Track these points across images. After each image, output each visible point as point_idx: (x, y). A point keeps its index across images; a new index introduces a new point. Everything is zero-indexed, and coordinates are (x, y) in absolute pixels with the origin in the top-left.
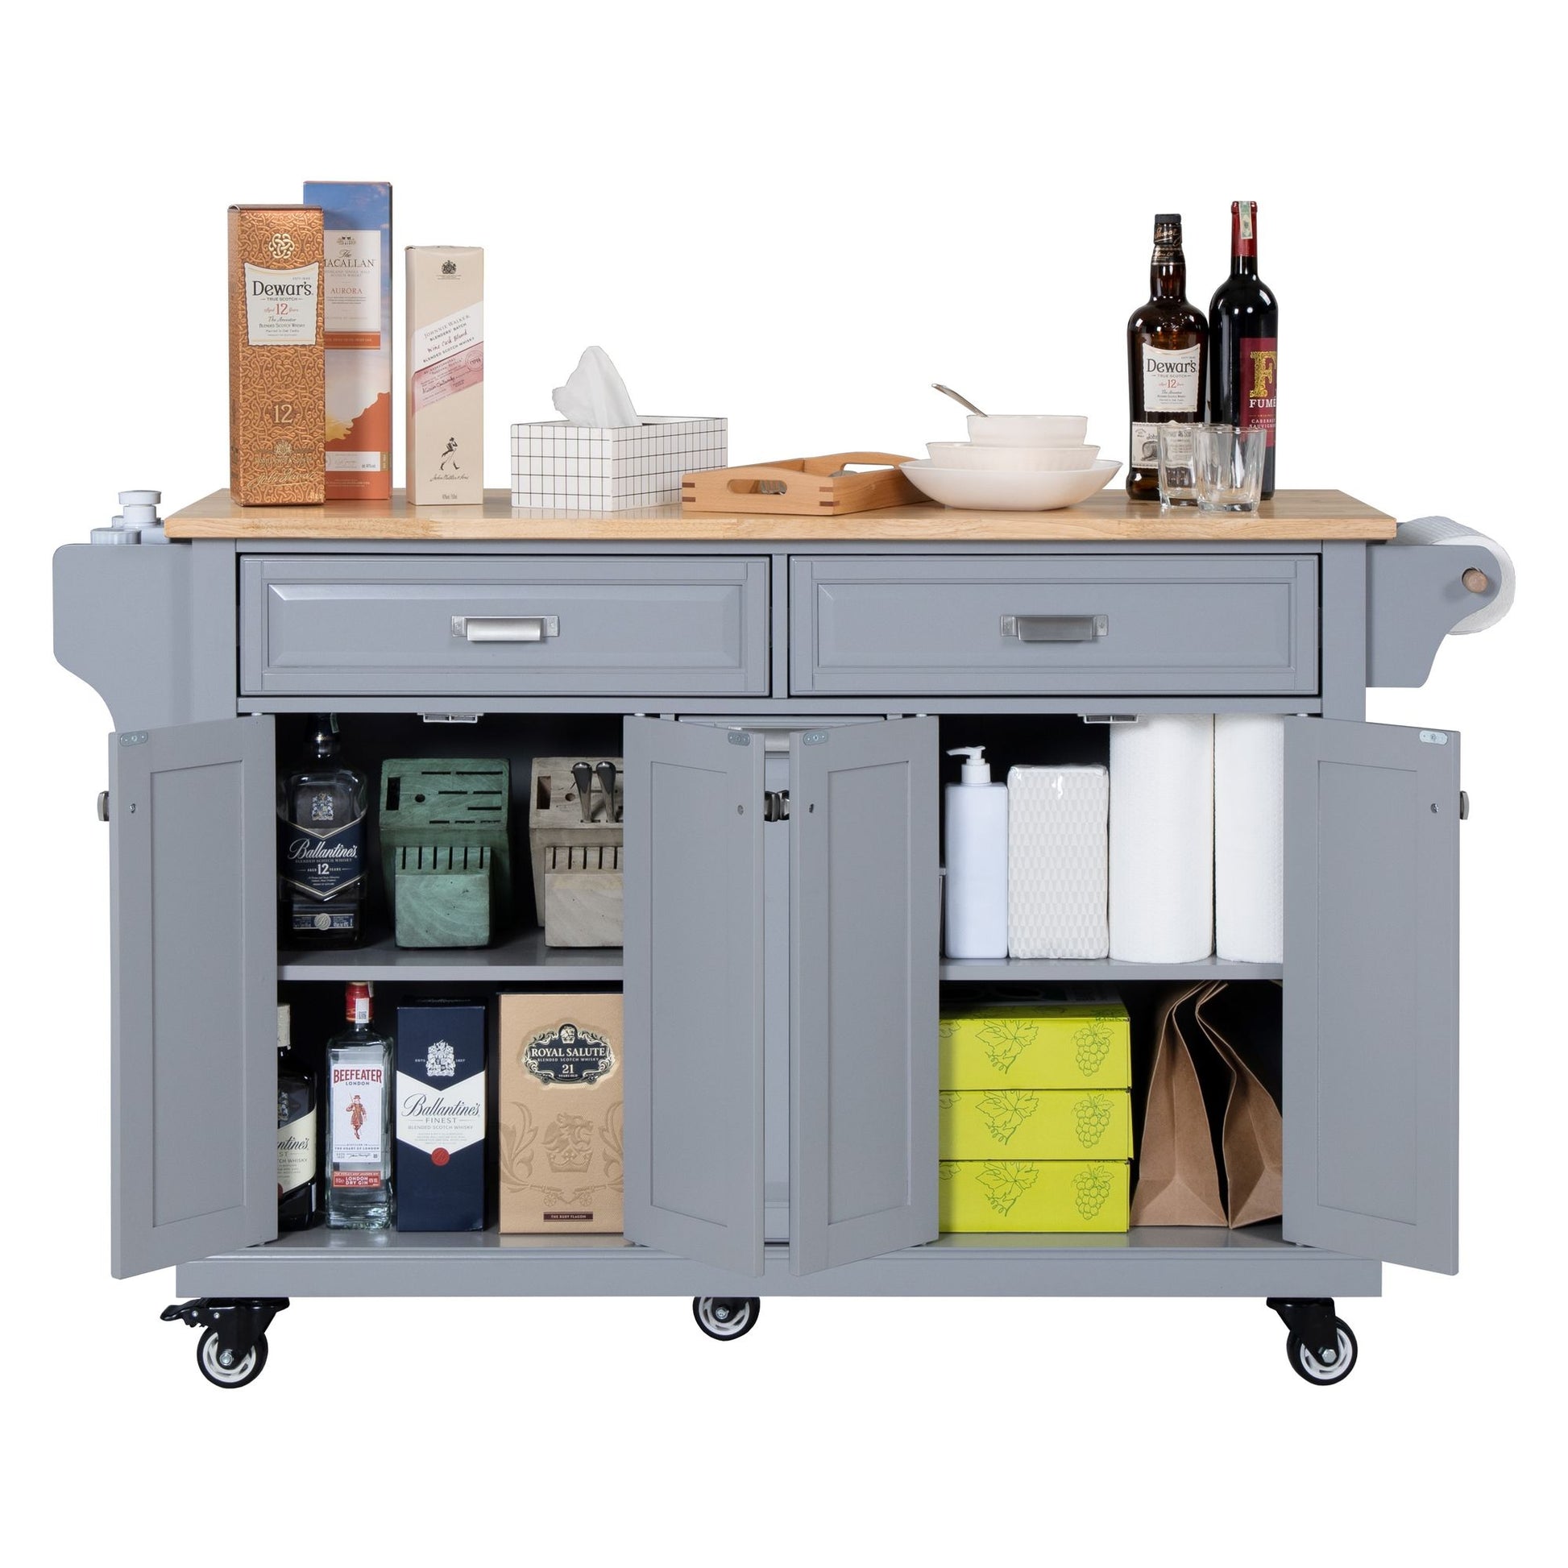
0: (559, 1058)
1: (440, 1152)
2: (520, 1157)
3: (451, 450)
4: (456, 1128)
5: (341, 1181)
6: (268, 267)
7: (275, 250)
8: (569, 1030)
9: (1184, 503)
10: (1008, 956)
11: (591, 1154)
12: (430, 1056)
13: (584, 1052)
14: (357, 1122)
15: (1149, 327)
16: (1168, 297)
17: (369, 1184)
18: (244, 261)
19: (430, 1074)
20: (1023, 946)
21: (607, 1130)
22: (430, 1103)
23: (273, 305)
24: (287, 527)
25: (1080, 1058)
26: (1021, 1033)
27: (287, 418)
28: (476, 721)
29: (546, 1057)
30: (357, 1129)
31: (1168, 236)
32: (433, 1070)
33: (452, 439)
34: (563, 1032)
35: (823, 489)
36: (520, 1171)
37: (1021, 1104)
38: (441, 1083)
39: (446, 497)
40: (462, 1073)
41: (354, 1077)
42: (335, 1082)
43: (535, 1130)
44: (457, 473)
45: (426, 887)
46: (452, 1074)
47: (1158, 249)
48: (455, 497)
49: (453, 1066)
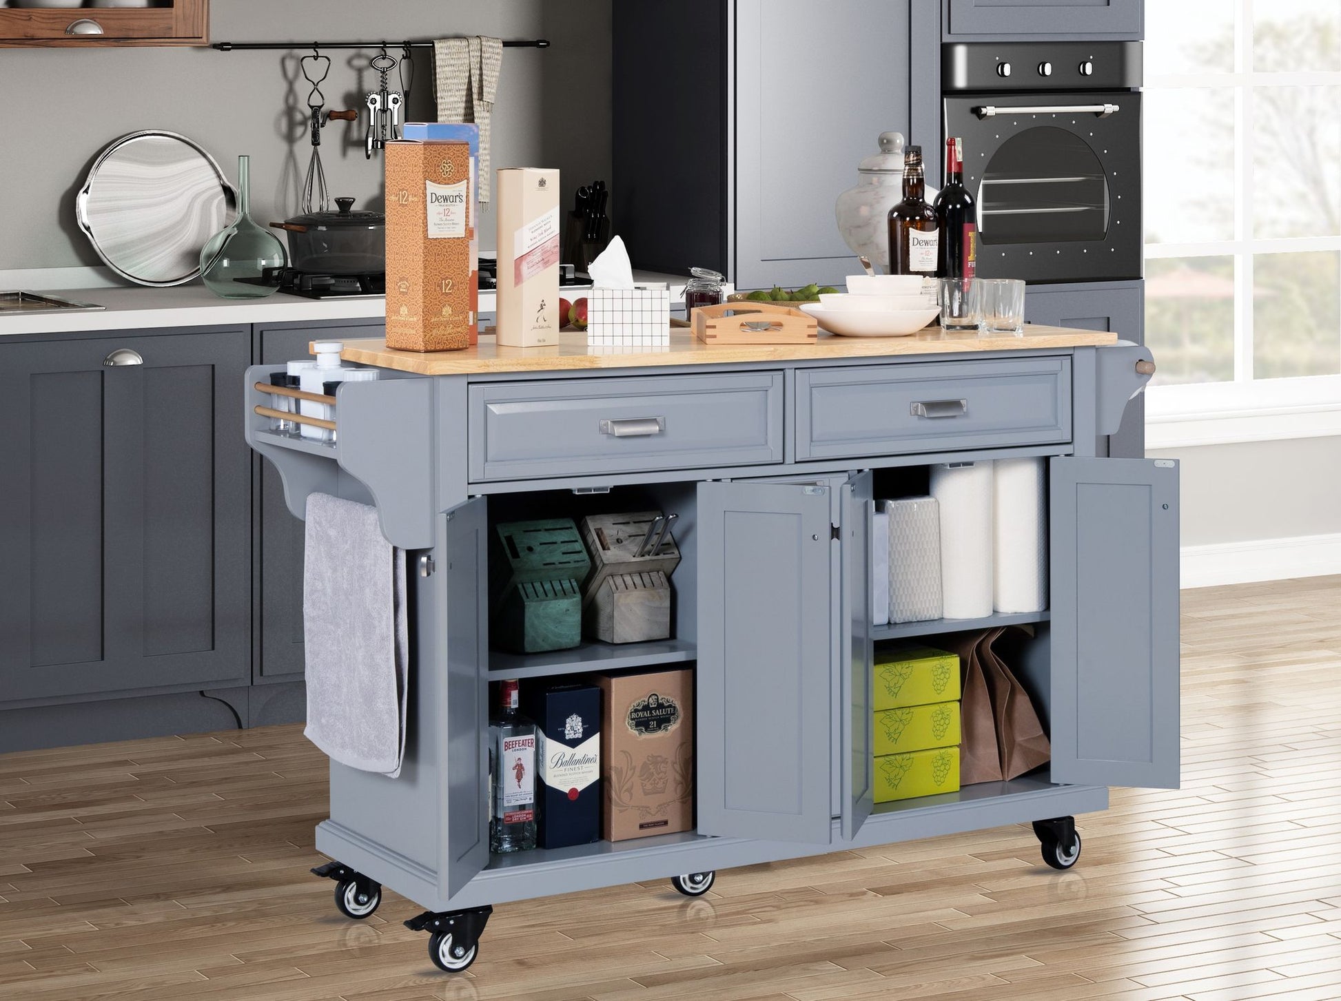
0: (648, 717)
1: (573, 790)
2: (625, 788)
3: (542, 309)
4: (583, 773)
5: (509, 819)
6: (439, 183)
7: (443, 171)
8: (653, 697)
9: (958, 328)
10: (889, 623)
11: (667, 780)
12: (567, 725)
13: (662, 712)
14: (519, 777)
15: (902, 216)
16: (913, 198)
17: (527, 819)
18: (425, 179)
19: (567, 738)
20: (899, 615)
21: (676, 763)
22: (567, 758)
23: (441, 209)
24: (506, 365)
25: (935, 683)
26: (904, 671)
27: (450, 289)
28: (608, 492)
29: (640, 718)
30: (519, 782)
31: (913, 161)
32: (569, 735)
33: (543, 301)
34: (650, 699)
35: (809, 327)
36: (625, 797)
37: (904, 717)
38: (574, 743)
39: (539, 341)
40: (587, 735)
41: (517, 745)
42: (505, 750)
43: (634, 768)
44: (545, 324)
45: (543, 609)
46: (580, 736)
47: (907, 168)
48: (544, 341)
49: (581, 730)
